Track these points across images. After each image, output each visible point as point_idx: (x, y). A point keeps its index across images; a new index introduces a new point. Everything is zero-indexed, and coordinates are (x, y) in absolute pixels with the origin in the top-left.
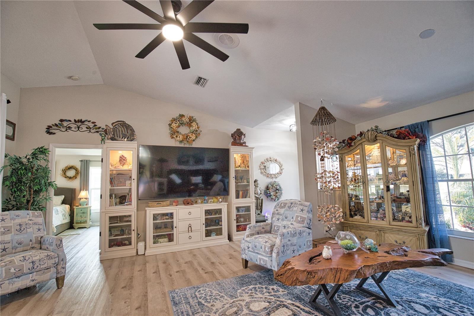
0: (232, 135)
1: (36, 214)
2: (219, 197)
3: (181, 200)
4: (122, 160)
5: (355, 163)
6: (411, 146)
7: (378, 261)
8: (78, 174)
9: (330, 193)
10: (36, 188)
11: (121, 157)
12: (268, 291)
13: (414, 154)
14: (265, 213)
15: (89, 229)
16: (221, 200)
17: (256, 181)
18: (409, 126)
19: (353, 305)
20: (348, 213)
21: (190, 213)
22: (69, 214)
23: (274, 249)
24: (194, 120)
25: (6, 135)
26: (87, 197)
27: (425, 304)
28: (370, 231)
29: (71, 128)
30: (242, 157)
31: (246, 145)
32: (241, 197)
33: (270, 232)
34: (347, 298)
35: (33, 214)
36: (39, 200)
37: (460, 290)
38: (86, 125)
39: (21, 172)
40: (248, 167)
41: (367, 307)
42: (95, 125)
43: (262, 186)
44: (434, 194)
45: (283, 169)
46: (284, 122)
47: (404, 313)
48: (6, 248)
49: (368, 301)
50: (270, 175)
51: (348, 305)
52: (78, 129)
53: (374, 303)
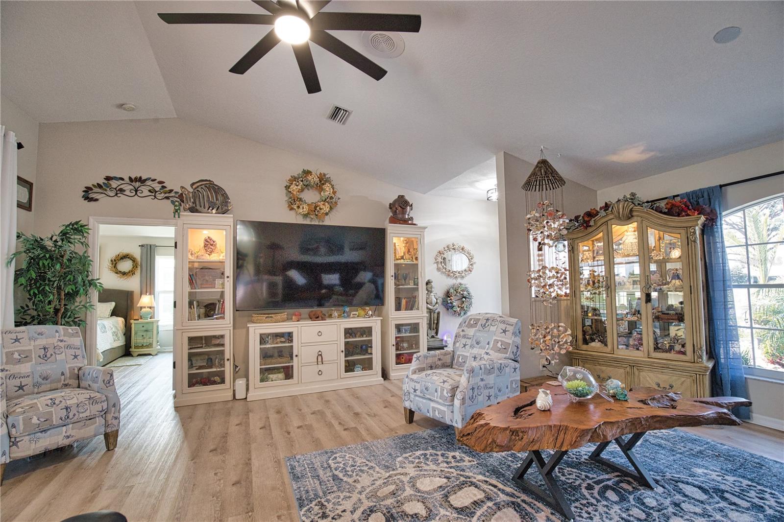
0: (391, 206)
1: (70, 331)
2: (367, 308)
3: (305, 311)
4: (209, 244)
5: (595, 255)
6: (691, 227)
7: (627, 416)
8: (137, 267)
9: (551, 303)
10: (68, 289)
11: (206, 240)
12: (446, 460)
13: (695, 241)
14: (443, 335)
15: (155, 357)
16: (370, 313)
17: (430, 282)
18: (687, 194)
19: (584, 485)
20: (580, 337)
21: (320, 333)
22: (122, 332)
23: (456, 393)
24: (328, 181)
25: (17, 201)
26: (153, 306)
27: (702, 485)
28: (616, 367)
29: (124, 191)
30: (407, 243)
31: (414, 223)
32: (405, 307)
33: (451, 366)
34: (574, 474)
35: (65, 331)
36: (74, 310)
37: (760, 464)
38: (149, 186)
39: (43, 263)
40: (416, 259)
41: (607, 488)
42: (164, 187)
43: (439, 291)
44: (725, 308)
45: (475, 263)
46: (477, 184)
47: (666, 498)
48: (23, 385)
49: (609, 480)
50: (452, 273)
51: (575, 485)
52: (136, 194)
53: (618, 483)
